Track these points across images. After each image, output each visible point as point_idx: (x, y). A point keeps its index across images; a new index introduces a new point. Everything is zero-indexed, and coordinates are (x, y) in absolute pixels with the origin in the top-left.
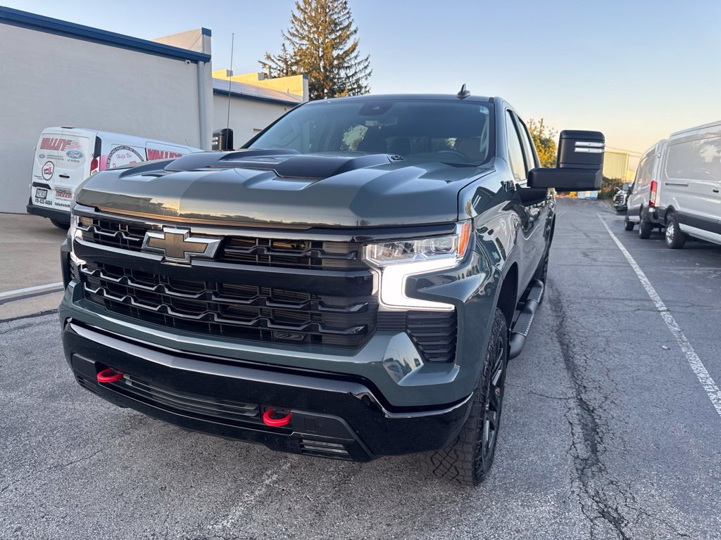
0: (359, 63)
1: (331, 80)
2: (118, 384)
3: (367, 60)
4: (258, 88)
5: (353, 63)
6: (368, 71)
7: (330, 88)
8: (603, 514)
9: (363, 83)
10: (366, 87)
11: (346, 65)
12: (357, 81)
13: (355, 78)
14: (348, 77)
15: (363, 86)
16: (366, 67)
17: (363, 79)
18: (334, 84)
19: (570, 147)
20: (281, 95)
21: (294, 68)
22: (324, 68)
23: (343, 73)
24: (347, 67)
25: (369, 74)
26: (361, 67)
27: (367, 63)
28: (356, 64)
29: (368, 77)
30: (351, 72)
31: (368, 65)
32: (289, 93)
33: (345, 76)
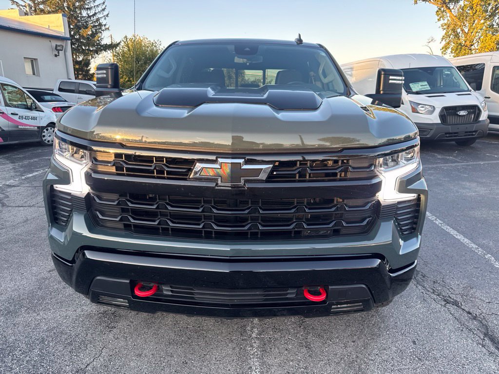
0: (97, 6)
1: (76, 18)
2: (157, 296)
3: (104, 3)
4: (20, 23)
5: (93, 6)
6: (105, 13)
7: (76, 25)
8: (447, 302)
9: (103, 21)
10: (105, 25)
11: (87, 7)
12: (98, 20)
13: (95, 18)
14: (89, 17)
15: (103, 24)
16: (104, 10)
17: (103, 19)
18: (79, 21)
19: (386, 80)
20: (45, 29)
21: (41, 6)
22: (68, 8)
23: (84, 13)
24: (87, 9)
25: (107, 15)
26: (100, 9)
27: (104, 7)
28: (95, 6)
29: (106, 18)
30: (91, 13)
31: (105, 8)
32: (50, 28)
33: (87, 15)
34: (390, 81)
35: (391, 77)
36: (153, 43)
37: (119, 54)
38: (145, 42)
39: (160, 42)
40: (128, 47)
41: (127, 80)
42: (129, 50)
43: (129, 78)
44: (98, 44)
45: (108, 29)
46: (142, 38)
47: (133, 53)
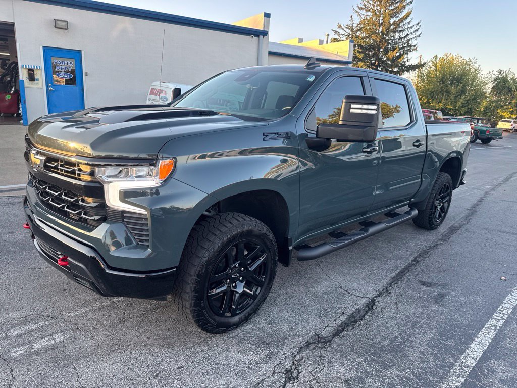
0: (411, 27)
1: (387, 41)
3: (418, 24)
5: (406, 27)
6: (417, 34)
7: (385, 47)
9: (413, 43)
11: (400, 29)
12: (408, 41)
13: (406, 39)
14: (401, 39)
15: (413, 45)
16: (416, 30)
17: (413, 40)
18: (389, 44)
20: (333, 55)
21: (358, 34)
22: (382, 32)
23: (397, 36)
24: (400, 31)
25: (419, 36)
26: (413, 30)
27: (418, 27)
28: (408, 28)
29: (418, 38)
30: (403, 35)
31: (419, 29)
32: (338, 54)
33: (399, 38)
34: (352, 111)
35: (353, 106)
36: (466, 62)
37: (423, 74)
38: (457, 61)
39: (476, 59)
40: (436, 67)
41: (425, 101)
42: (436, 70)
43: (428, 99)
44: (403, 65)
45: (416, 49)
46: (455, 57)
47: (440, 72)
